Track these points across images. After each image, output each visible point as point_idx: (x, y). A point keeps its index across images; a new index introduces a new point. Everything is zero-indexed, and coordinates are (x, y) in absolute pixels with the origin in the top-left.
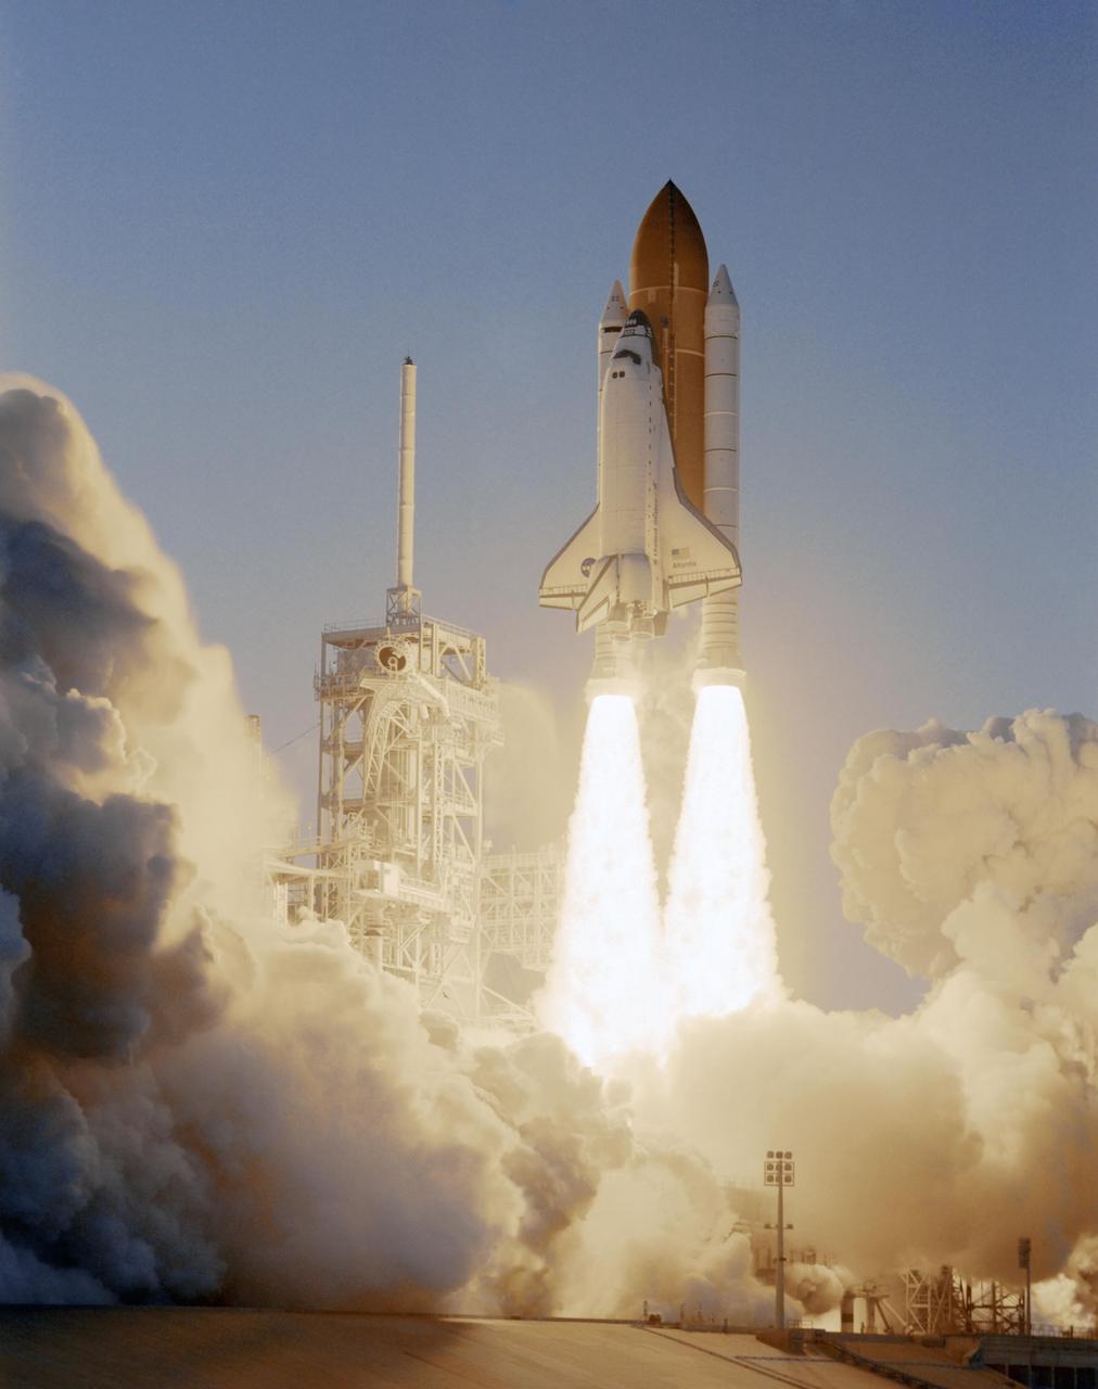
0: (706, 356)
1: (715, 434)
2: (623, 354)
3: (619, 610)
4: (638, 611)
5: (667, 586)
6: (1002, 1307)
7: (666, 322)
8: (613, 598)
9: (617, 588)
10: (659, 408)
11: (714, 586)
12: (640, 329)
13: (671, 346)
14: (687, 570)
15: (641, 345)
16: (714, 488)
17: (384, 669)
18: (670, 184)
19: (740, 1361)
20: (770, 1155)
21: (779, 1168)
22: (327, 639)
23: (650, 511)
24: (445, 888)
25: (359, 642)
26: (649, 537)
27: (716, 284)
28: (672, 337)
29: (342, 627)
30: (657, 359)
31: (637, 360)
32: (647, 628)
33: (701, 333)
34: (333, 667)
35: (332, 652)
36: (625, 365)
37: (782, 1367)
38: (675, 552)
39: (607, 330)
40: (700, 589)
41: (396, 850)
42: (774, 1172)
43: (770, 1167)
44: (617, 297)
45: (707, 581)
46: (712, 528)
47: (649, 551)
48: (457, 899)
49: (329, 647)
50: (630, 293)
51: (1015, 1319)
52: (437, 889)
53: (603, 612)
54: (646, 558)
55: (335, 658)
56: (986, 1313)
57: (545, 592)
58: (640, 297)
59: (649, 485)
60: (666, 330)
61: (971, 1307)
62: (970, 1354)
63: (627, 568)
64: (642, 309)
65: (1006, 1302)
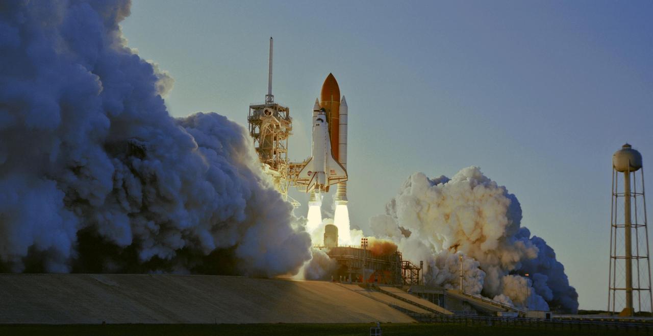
0: (340, 119)
1: (341, 140)
2: (319, 119)
3: (317, 187)
4: (322, 187)
5: (329, 179)
6: (413, 278)
7: (330, 111)
8: (316, 183)
9: (317, 180)
10: (328, 133)
11: (341, 180)
12: (323, 113)
13: (331, 116)
14: (334, 176)
15: (323, 117)
16: (341, 154)
17: (265, 115)
18: (331, 74)
19: (356, 291)
20: (362, 239)
21: (364, 243)
22: (251, 107)
23: (325, 160)
24: (279, 170)
25: (259, 108)
26: (325, 167)
27: (342, 100)
28: (331, 114)
29: (254, 104)
30: (327, 121)
31: (322, 121)
32: (324, 190)
33: (338, 113)
34: (252, 114)
35: (252, 111)
36: (319, 122)
37: (366, 293)
38: (331, 171)
39: (315, 111)
40: (337, 181)
41: (268, 160)
42: (363, 244)
43: (362, 242)
44: (317, 102)
45: (339, 179)
46: (340, 165)
47: (325, 171)
48: (282, 173)
49: (251, 109)
50: (320, 102)
51: (416, 281)
52: (277, 171)
53: (313, 187)
54: (324, 173)
55: (253, 112)
56: (410, 280)
57: (299, 179)
58: (323, 104)
59: (325, 154)
60: (329, 113)
61: (406, 278)
62: (408, 290)
63: (319, 174)
64: (324, 107)
65: (414, 277)
